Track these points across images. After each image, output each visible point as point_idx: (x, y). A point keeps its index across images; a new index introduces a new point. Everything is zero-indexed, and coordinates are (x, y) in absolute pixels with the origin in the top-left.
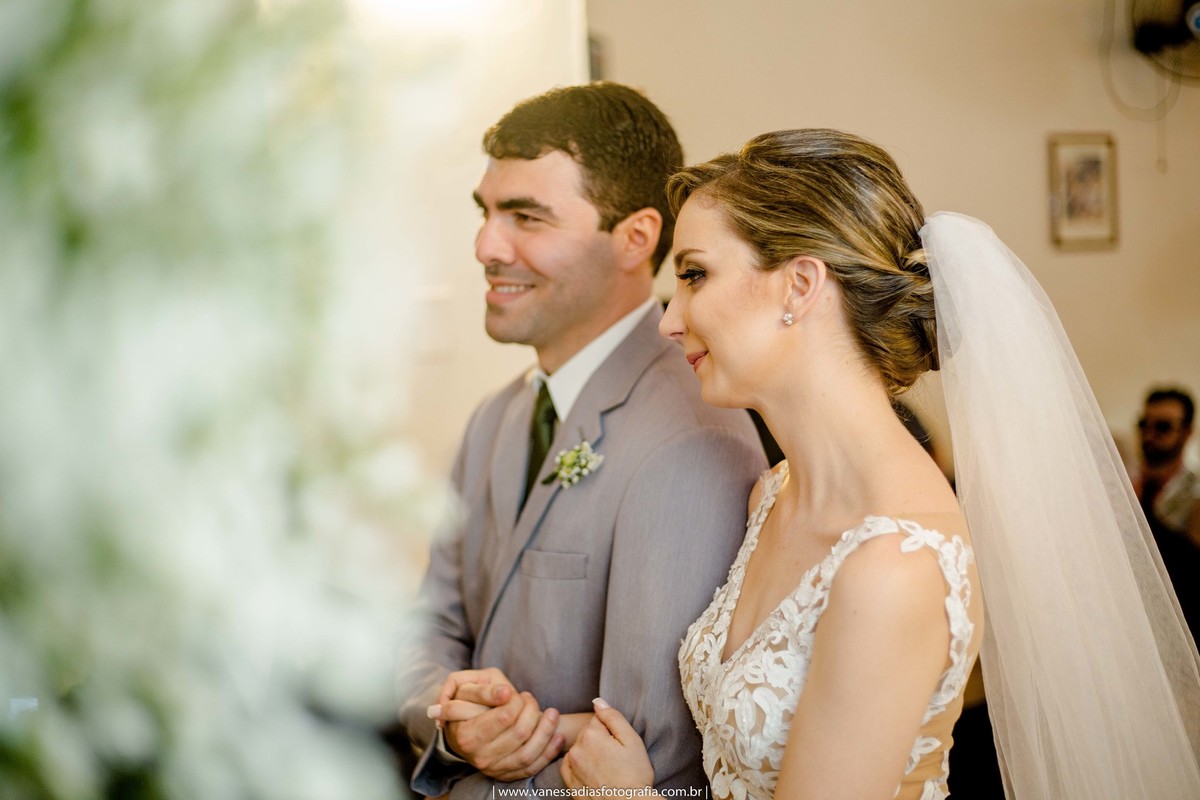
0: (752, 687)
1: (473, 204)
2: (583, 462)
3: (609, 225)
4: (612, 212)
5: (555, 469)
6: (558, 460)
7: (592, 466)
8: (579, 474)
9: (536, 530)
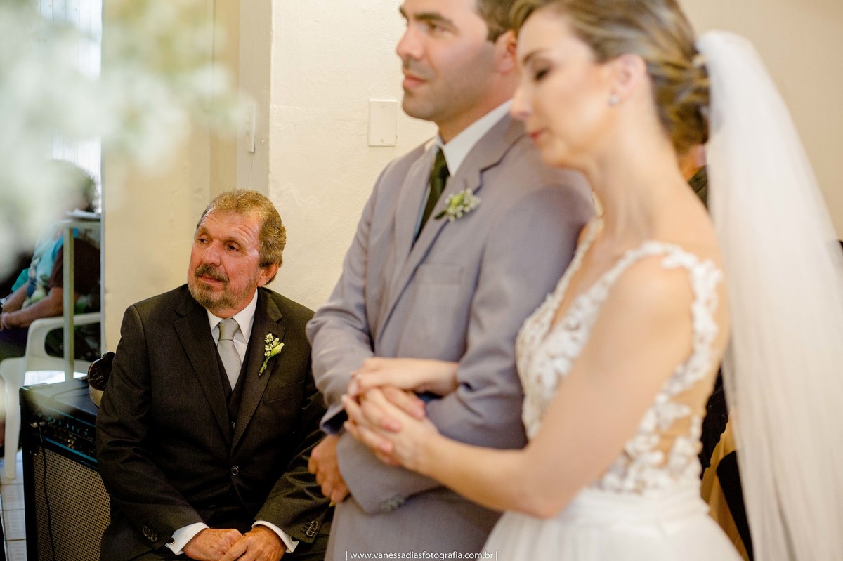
0: (553, 357)
1: (399, 15)
2: (466, 202)
3: (494, 37)
4: (496, 27)
5: (444, 208)
6: (447, 201)
7: (472, 205)
8: (463, 211)
9: (428, 252)
